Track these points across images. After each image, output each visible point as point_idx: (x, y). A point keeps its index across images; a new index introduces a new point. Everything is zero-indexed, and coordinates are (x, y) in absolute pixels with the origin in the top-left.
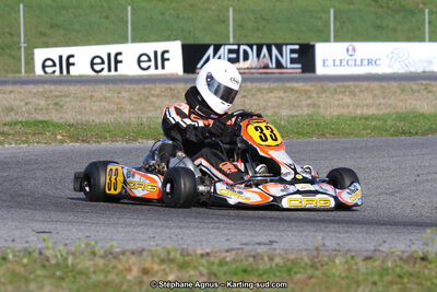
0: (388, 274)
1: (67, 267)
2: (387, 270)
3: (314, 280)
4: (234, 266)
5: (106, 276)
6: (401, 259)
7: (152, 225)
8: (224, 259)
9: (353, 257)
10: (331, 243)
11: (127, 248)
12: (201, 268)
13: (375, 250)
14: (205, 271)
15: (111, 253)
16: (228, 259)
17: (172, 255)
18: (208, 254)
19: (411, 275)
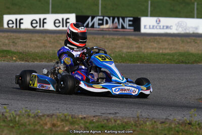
0: (172, 131)
1: (16, 122)
2: (172, 128)
3: (136, 132)
4: (97, 124)
5: (34, 127)
6: (179, 123)
7: (58, 103)
8: (93, 120)
9: (155, 122)
10: (145, 114)
11: (45, 113)
12: (81, 125)
13: (166, 119)
14: (83, 126)
15: (37, 116)
16: (94, 121)
17: (67, 117)
18: (84, 118)
19: (183, 131)
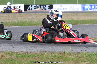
0: (55, 57)
2: (55, 56)
3: (39, 58)
8: (21, 53)
9: (49, 53)
13: (54, 51)
14: (16, 56)
18: (17, 52)
